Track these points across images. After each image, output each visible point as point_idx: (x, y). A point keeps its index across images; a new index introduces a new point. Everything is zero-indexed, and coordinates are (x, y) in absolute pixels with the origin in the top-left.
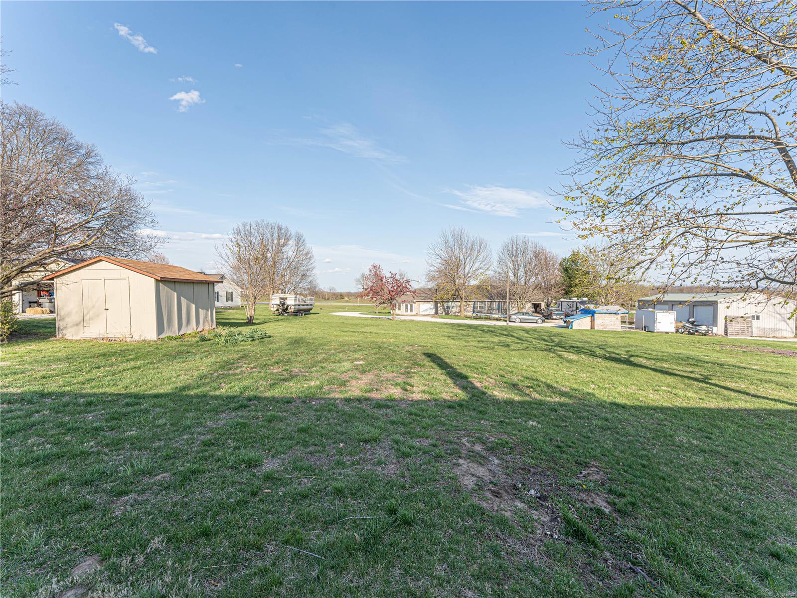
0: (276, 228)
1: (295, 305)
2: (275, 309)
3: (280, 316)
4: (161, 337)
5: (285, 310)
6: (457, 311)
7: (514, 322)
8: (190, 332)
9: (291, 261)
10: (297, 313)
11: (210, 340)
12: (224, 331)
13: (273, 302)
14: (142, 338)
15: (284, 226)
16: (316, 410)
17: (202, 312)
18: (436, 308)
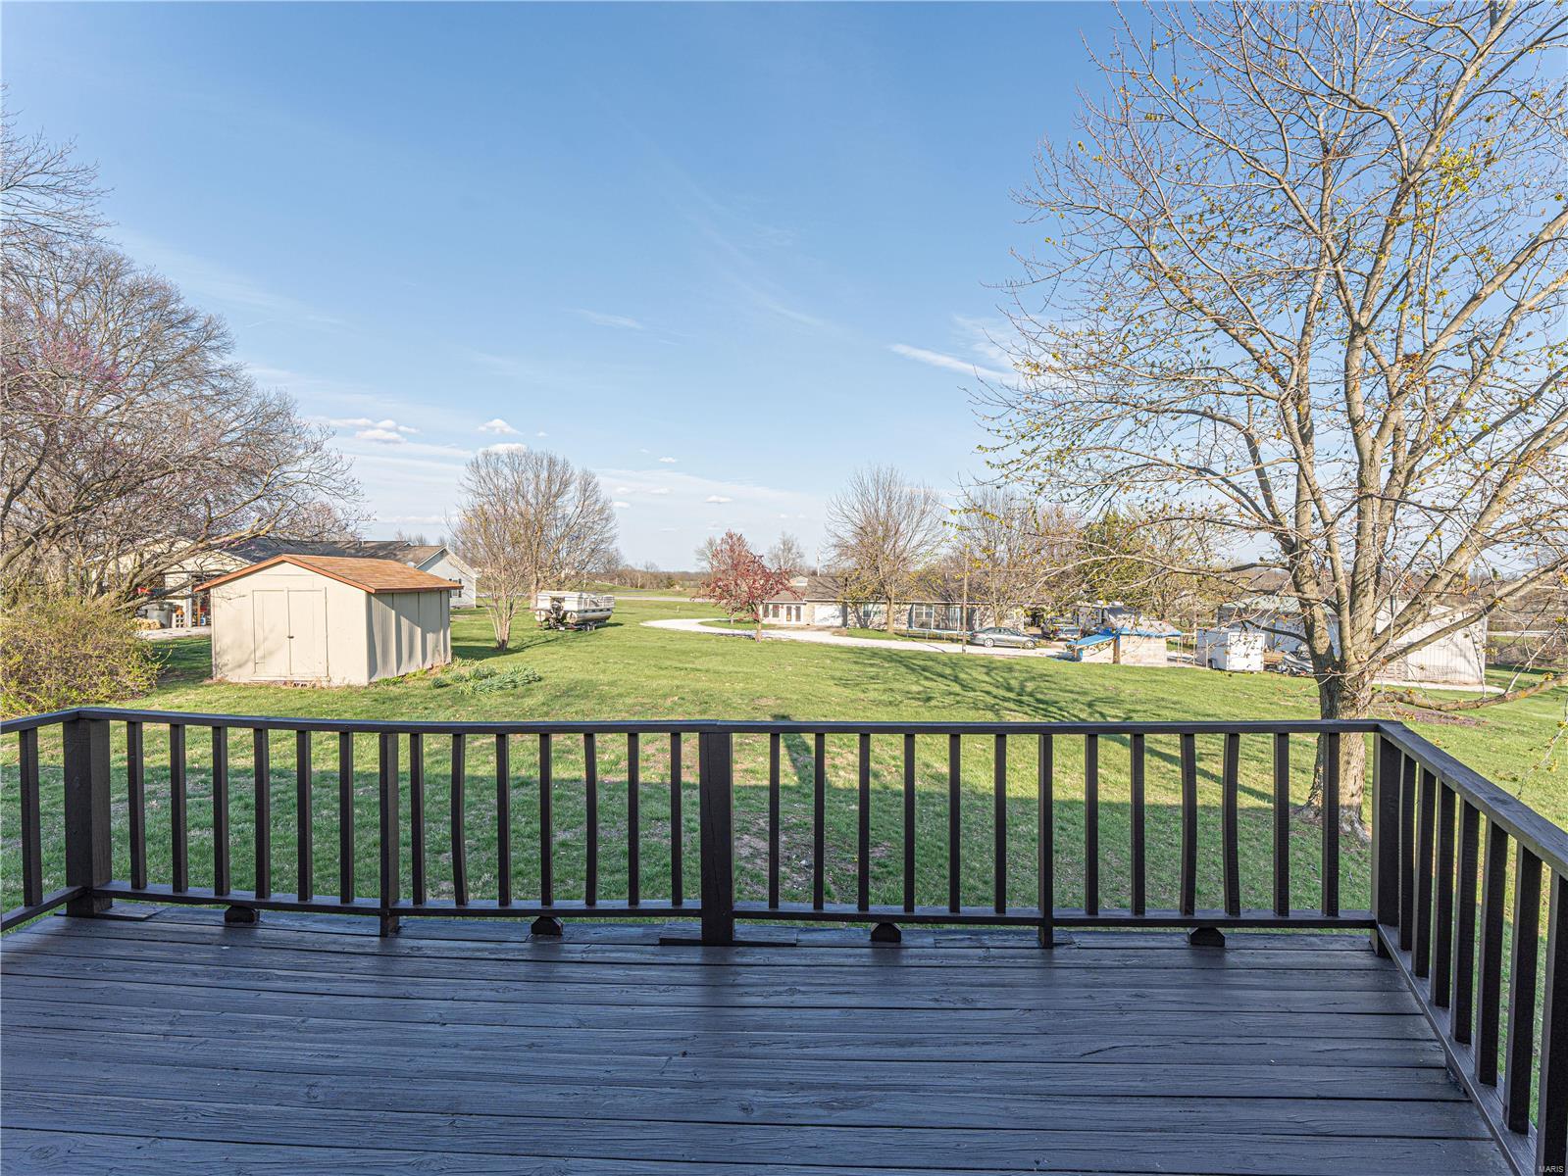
0: (545, 462)
1: (579, 612)
2: (543, 619)
3: (550, 632)
4: (373, 680)
5: (561, 621)
6: (883, 621)
7: (983, 645)
8: (412, 671)
9: (572, 523)
10: (583, 625)
11: (447, 685)
12: (466, 668)
13: (541, 605)
14: (346, 682)
15: (560, 458)
16: (609, 790)
17: (430, 637)
18: (845, 615)
